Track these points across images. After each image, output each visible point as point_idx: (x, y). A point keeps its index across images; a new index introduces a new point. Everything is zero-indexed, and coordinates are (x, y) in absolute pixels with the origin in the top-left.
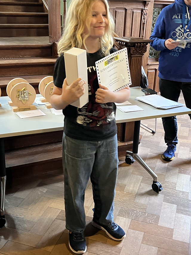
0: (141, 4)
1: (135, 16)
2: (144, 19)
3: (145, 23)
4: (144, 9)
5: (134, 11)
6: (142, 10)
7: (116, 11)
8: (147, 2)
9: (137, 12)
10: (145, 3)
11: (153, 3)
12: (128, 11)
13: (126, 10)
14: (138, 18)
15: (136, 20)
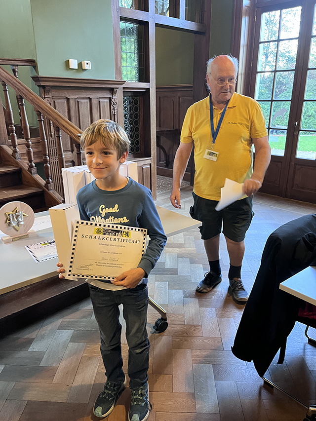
0: (108, 92)
1: (102, 107)
2: (114, 109)
3: (116, 114)
4: (112, 98)
5: (101, 100)
6: (110, 99)
7: (78, 101)
8: (115, 90)
9: (105, 102)
10: (112, 91)
11: (122, 90)
12: (93, 101)
13: (90, 99)
14: (106, 109)
15: (104, 112)
